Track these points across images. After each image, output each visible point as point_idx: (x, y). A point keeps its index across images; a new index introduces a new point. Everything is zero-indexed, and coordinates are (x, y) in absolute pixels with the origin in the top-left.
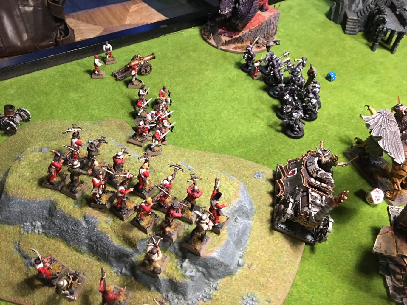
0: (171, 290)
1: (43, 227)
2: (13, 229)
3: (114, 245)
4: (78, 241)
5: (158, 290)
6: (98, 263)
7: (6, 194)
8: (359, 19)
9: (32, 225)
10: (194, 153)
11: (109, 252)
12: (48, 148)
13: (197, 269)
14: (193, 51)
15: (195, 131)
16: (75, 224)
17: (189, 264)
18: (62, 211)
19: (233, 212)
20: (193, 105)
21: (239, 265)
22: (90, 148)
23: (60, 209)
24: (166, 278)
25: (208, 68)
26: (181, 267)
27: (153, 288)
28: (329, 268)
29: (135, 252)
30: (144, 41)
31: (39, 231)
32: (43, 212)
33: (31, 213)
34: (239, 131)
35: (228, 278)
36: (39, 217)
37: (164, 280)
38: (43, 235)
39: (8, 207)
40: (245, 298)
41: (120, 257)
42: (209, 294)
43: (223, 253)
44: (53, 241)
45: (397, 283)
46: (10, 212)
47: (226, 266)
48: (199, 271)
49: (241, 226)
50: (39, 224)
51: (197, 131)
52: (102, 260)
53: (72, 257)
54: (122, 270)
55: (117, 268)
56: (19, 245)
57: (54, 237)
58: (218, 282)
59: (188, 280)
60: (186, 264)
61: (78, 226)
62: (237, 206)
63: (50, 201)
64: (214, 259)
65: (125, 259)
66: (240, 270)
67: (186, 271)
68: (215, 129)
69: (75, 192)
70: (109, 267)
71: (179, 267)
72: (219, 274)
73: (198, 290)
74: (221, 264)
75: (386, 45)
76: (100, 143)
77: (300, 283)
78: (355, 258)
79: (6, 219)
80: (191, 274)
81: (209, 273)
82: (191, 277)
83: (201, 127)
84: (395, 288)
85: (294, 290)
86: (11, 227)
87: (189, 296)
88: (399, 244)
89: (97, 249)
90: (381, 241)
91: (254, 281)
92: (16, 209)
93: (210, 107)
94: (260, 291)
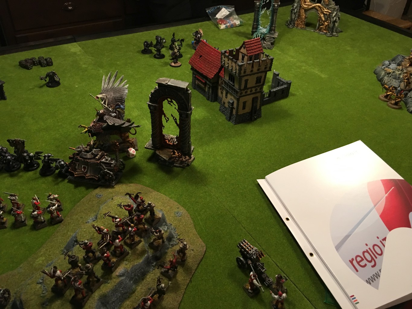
0: (170, 241)
3: (142, 263)
4: (129, 288)
11: (143, 269)
16: (121, 284)
23: (108, 292)
27: (167, 251)
29: (148, 253)
41: (147, 263)
45: (178, 162)
52: (144, 277)
53: (136, 296)
54: (153, 266)
55: (150, 269)
58: (167, 222)
61: (123, 282)
65: (149, 260)
70: (149, 273)
89: (139, 276)
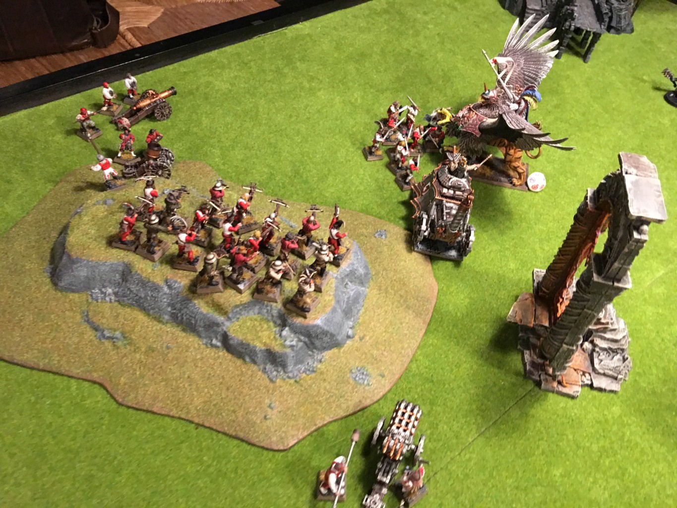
0: (270, 361)
1: (116, 294)
2: (79, 297)
3: (202, 313)
4: (159, 310)
5: (254, 362)
6: (184, 334)
7: (69, 256)
8: (544, 9)
9: (102, 293)
10: (299, 207)
11: (196, 321)
12: (113, 200)
13: (298, 338)
14: (300, 60)
15: (301, 177)
16: (156, 289)
17: (289, 333)
18: (138, 274)
19: (343, 276)
20: (299, 141)
21: (348, 337)
22: (168, 200)
23: (136, 272)
24: (263, 348)
25: (321, 86)
26: (280, 335)
28: (458, 342)
29: (227, 321)
30: (230, 45)
31: (111, 299)
32: (115, 276)
33: (101, 278)
34: (361, 176)
35: (335, 350)
36: (110, 282)
37: (261, 350)
38: (116, 304)
39: (72, 271)
40: (353, 371)
41: (209, 326)
42: (313, 367)
43: (328, 321)
44: (128, 310)
45: (535, 357)
46: (74, 276)
47: (332, 335)
48: (300, 340)
49: (352, 293)
50: (110, 291)
51: (305, 176)
52: (189, 331)
53: (152, 328)
54: (212, 340)
55: (206, 339)
56: (87, 316)
57: (130, 305)
58: (324, 354)
59: (288, 350)
60: (286, 332)
61: (159, 291)
62: (348, 270)
63: (124, 262)
64: (317, 326)
65: (215, 328)
66: (349, 342)
67: (285, 341)
68: (328, 174)
69: (153, 253)
70: (197, 339)
71: (278, 336)
72: (324, 345)
73: (299, 361)
74: (325, 333)
75: (579, 50)
76: (180, 194)
77: (421, 358)
78: (491, 331)
79: (70, 285)
80: (292, 343)
81: (313, 344)
82: (292, 346)
83: (310, 171)
84: (533, 364)
85: (414, 366)
86: (77, 295)
87: (290, 368)
88: (539, 312)
89: (182, 318)
90: (517, 309)
91: (366, 354)
92: (82, 272)
93: (322, 143)
94: (372, 364)
